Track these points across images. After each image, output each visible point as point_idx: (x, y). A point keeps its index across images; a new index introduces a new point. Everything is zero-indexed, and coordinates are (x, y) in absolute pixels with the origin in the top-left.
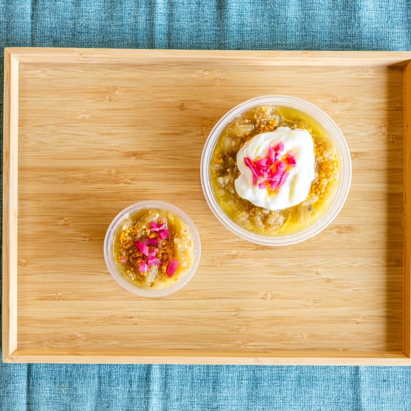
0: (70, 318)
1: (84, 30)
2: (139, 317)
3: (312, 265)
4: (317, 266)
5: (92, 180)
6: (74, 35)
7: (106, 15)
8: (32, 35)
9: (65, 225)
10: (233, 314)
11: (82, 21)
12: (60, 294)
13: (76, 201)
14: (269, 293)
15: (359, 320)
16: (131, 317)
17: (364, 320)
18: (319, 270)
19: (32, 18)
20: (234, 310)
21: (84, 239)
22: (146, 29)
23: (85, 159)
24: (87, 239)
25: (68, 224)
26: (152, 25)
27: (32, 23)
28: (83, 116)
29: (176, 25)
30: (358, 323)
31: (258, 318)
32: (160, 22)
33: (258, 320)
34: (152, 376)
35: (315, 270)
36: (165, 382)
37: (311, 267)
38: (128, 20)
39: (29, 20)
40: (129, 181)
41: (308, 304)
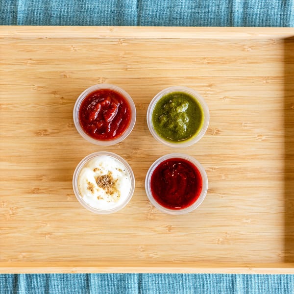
0: (257, 63)
1: (178, 17)
2: (203, 63)
3: (67, 105)
4: (63, 104)
5: (240, 170)
6: (170, 20)
7: (196, 4)
8: (138, 20)
9: (261, 135)
10: (129, 66)
11: (177, 10)
12: (265, 81)
13: (252, 154)
14: (101, 82)
15: (30, 62)
16: (208, 63)
17: (25, 61)
18: (61, 101)
19: (137, 8)
20: (129, 69)
21: (246, 124)
22: (227, 15)
23: (245, 187)
24: (243, 124)
25: (258, 136)
26: (231, 12)
27: (138, 12)
28: (247, 221)
29: (250, 11)
30: (31, 59)
31: (109, 63)
32: (237, 9)
33: (109, 62)
34: (236, 287)
35: (65, 101)
36: (247, 291)
37: (67, 103)
38: (213, 8)
39: (135, 9)
40: (211, 170)
41: (70, 74)
